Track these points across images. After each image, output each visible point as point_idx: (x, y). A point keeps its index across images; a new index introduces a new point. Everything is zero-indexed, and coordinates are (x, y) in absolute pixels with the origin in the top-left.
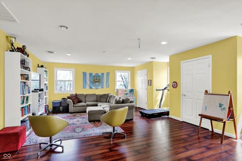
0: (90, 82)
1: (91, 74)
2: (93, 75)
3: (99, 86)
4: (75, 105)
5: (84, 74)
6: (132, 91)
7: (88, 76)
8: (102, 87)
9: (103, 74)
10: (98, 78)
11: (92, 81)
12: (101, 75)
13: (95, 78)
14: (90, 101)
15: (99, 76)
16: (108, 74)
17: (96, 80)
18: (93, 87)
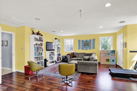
0: (82, 45)
1: (83, 41)
2: (84, 41)
3: (88, 48)
4: (71, 59)
5: (79, 41)
6: (114, 52)
7: (81, 42)
8: (90, 49)
9: (90, 40)
10: (87, 43)
11: (84, 45)
12: (89, 41)
13: (86, 43)
14: (81, 57)
15: (88, 42)
16: (94, 40)
17: (86, 44)
18: (84, 49)
